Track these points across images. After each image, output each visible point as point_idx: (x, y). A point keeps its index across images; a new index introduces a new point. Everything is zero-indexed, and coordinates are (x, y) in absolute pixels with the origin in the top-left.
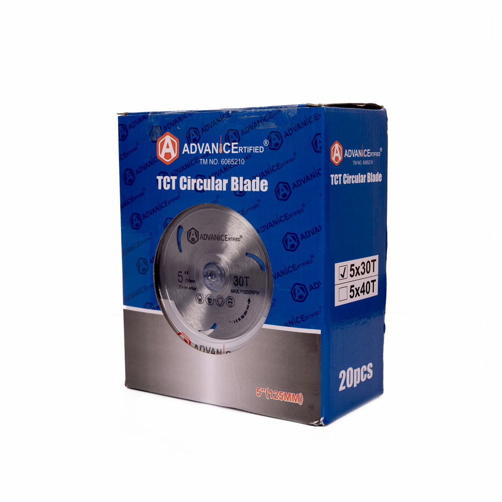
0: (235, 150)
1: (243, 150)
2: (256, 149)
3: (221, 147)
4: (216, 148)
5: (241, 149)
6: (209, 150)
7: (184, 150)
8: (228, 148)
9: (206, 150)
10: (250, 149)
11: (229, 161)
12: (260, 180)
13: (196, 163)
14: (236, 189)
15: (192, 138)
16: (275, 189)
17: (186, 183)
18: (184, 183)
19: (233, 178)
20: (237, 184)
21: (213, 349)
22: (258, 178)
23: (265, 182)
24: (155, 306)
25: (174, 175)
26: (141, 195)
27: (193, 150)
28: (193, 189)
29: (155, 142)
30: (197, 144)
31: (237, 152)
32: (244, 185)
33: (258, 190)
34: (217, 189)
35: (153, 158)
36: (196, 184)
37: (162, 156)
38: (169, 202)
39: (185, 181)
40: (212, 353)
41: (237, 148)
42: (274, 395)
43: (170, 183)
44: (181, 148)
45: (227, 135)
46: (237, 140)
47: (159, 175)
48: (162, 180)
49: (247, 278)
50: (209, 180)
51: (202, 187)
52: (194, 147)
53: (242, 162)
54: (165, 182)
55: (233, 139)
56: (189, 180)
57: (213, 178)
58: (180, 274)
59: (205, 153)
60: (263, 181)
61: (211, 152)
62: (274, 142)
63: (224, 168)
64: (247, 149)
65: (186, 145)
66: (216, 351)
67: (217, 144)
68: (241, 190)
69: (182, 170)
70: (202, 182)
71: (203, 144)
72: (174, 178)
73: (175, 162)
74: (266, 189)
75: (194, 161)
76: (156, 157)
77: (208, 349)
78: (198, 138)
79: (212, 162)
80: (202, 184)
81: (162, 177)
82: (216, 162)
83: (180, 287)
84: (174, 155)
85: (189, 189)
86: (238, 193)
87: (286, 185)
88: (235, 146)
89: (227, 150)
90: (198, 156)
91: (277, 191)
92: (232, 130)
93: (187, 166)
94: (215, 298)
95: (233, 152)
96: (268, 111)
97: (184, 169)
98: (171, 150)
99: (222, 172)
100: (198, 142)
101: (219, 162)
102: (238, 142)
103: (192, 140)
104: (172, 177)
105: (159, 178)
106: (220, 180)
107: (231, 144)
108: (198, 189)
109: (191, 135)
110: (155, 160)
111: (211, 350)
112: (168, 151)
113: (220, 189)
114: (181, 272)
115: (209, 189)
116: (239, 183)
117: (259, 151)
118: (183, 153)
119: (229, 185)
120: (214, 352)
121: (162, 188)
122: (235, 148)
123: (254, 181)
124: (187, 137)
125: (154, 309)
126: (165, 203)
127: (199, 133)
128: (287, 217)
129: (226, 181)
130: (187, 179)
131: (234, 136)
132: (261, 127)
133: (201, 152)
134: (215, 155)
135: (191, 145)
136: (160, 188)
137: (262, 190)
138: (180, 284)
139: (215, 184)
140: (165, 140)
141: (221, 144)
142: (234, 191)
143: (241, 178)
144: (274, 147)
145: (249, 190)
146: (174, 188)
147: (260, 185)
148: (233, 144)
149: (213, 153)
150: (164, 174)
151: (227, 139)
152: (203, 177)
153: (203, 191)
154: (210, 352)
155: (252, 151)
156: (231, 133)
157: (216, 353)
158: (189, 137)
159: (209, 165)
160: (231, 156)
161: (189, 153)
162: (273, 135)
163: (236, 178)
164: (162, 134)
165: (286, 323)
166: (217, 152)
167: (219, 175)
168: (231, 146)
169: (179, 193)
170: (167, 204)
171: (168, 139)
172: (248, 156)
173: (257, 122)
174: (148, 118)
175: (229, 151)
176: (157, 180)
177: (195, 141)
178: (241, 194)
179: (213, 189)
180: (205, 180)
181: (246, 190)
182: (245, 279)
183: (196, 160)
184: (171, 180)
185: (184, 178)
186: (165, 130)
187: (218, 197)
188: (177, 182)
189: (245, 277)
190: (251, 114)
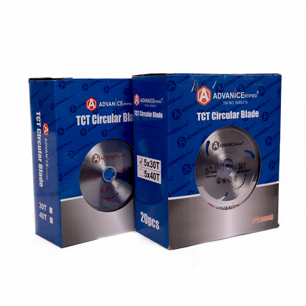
0: (243, 96)
1: (247, 96)
2: (253, 96)
3: (235, 95)
4: (232, 95)
5: (246, 96)
6: (228, 96)
7: (214, 97)
8: (239, 95)
9: (227, 97)
10: (250, 96)
11: (239, 102)
12: (255, 111)
13: (221, 104)
14: (244, 117)
15: (219, 90)
16: (262, 115)
17: (216, 116)
18: (214, 116)
19: (242, 111)
20: (244, 114)
21: (227, 207)
22: (254, 111)
23: (257, 112)
24: (196, 192)
25: (208, 112)
26: (186, 125)
27: (220, 97)
28: (220, 119)
29: (196, 92)
30: (221, 93)
31: (244, 97)
32: (247, 114)
33: (254, 117)
34: (234, 118)
35: (194, 102)
36: (221, 116)
37: (200, 100)
38: (205, 128)
39: (215, 115)
40: (226, 209)
41: (244, 95)
42: (261, 219)
43: (206, 116)
44: (212, 95)
45: (238, 88)
46: (244, 91)
47: (198, 112)
48: (201, 115)
49: (245, 163)
50: (229, 113)
51: (225, 117)
52: (220, 95)
53: (247, 102)
54: (202, 116)
55: (242, 91)
56: (217, 114)
57: (231, 112)
58: (207, 169)
59: (226, 98)
60: (256, 112)
61: (230, 97)
62: (261, 92)
63: (237, 106)
64: (248, 95)
65: (215, 94)
66: (228, 207)
67: (233, 93)
68: (246, 117)
69: (213, 108)
70: (225, 114)
71: (225, 93)
72: (208, 113)
73: (209, 103)
74: (258, 115)
75: (220, 103)
76: (197, 101)
77: (223, 208)
78: (222, 90)
79: (230, 103)
80: (225, 116)
81: (200, 113)
82: (232, 103)
83: (207, 177)
84: (208, 100)
85: (217, 119)
86: (245, 119)
87: (267, 113)
88: (243, 94)
89: (238, 97)
90: (222, 100)
91: (263, 116)
92: (241, 85)
93: (216, 106)
94: (227, 179)
95: (242, 97)
96: (258, 76)
97: (214, 107)
98: (206, 97)
99: (236, 109)
100: (222, 92)
101: (235, 103)
102: (244, 92)
103: (219, 91)
104: (207, 113)
105: (199, 114)
106: (235, 113)
107: (241, 93)
108: (223, 118)
109: (218, 88)
110: (196, 103)
111: (225, 208)
112: (204, 97)
113: (235, 118)
114: (208, 168)
115: (229, 118)
116: (245, 114)
117: (254, 96)
118: (214, 98)
119: (240, 115)
120: (227, 208)
121: (201, 119)
122: (243, 95)
123: (252, 112)
124: (216, 89)
125: (195, 194)
126: (203, 129)
127: (223, 87)
128: (267, 129)
129: (238, 113)
130: (216, 113)
131: (242, 89)
132: (255, 84)
133: (224, 98)
134: (232, 99)
135: (218, 93)
136: (199, 119)
137: (256, 117)
138: (207, 175)
139: (233, 115)
140: (202, 91)
141: (235, 93)
142: (243, 118)
143: (246, 111)
144: (261, 94)
145: (250, 117)
146: (208, 119)
147: (255, 114)
148: (242, 93)
149: (231, 98)
150: (202, 111)
151: (238, 91)
152: (225, 112)
153: (226, 119)
154: (225, 209)
155: (251, 97)
156: (240, 87)
157: (228, 209)
158: (217, 89)
159: (229, 105)
160: (240, 99)
161: (217, 98)
162: (261, 88)
163: (244, 111)
164: (200, 87)
165: (267, 182)
166: (233, 98)
167: (234, 110)
168: (240, 94)
169: (212, 122)
170: (204, 129)
171: (204, 90)
172: (249, 99)
173: (253, 82)
174: (190, 77)
175: (240, 97)
176: (197, 115)
177: (221, 91)
178: (246, 119)
179: (231, 118)
180: (227, 113)
181: (248, 117)
182: (244, 165)
183: (221, 102)
184: (206, 115)
185: (215, 113)
186: (202, 85)
187: (234, 122)
188: (210, 115)
189: (244, 164)
190: (250, 77)
